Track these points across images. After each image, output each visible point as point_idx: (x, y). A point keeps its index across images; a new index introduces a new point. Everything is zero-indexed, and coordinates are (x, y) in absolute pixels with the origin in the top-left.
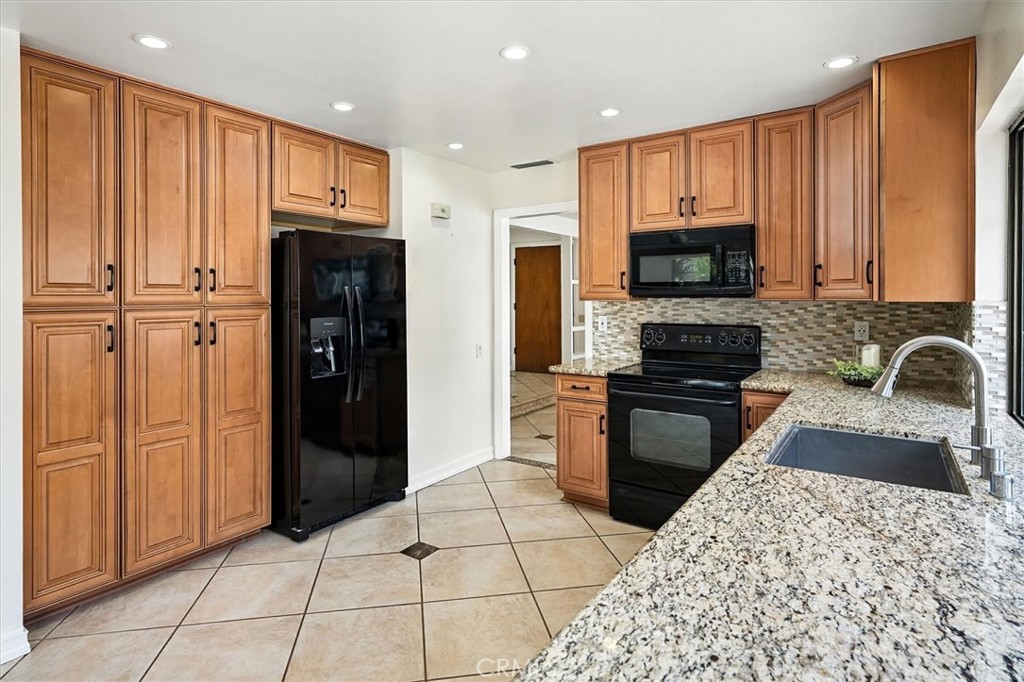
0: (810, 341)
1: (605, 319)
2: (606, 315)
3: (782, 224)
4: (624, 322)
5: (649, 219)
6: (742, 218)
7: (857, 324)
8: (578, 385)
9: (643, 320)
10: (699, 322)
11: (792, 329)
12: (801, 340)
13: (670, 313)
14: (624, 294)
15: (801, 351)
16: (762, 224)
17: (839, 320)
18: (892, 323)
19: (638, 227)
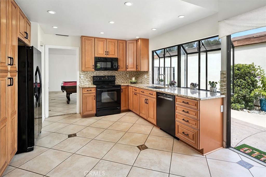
0: (122, 78)
1: (83, 75)
2: (83, 74)
3: (121, 59)
4: (88, 76)
5: (99, 54)
6: (116, 56)
7: (127, 75)
8: (88, 90)
9: (92, 75)
10: (104, 75)
11: (119, 76)
12: (120, 78)
13: (98, 74)
14: (94, 70)
15: (120, 80)
16: (119, 58)
17: (125, 74)
18: (131, 74)
19: (96, 56)
